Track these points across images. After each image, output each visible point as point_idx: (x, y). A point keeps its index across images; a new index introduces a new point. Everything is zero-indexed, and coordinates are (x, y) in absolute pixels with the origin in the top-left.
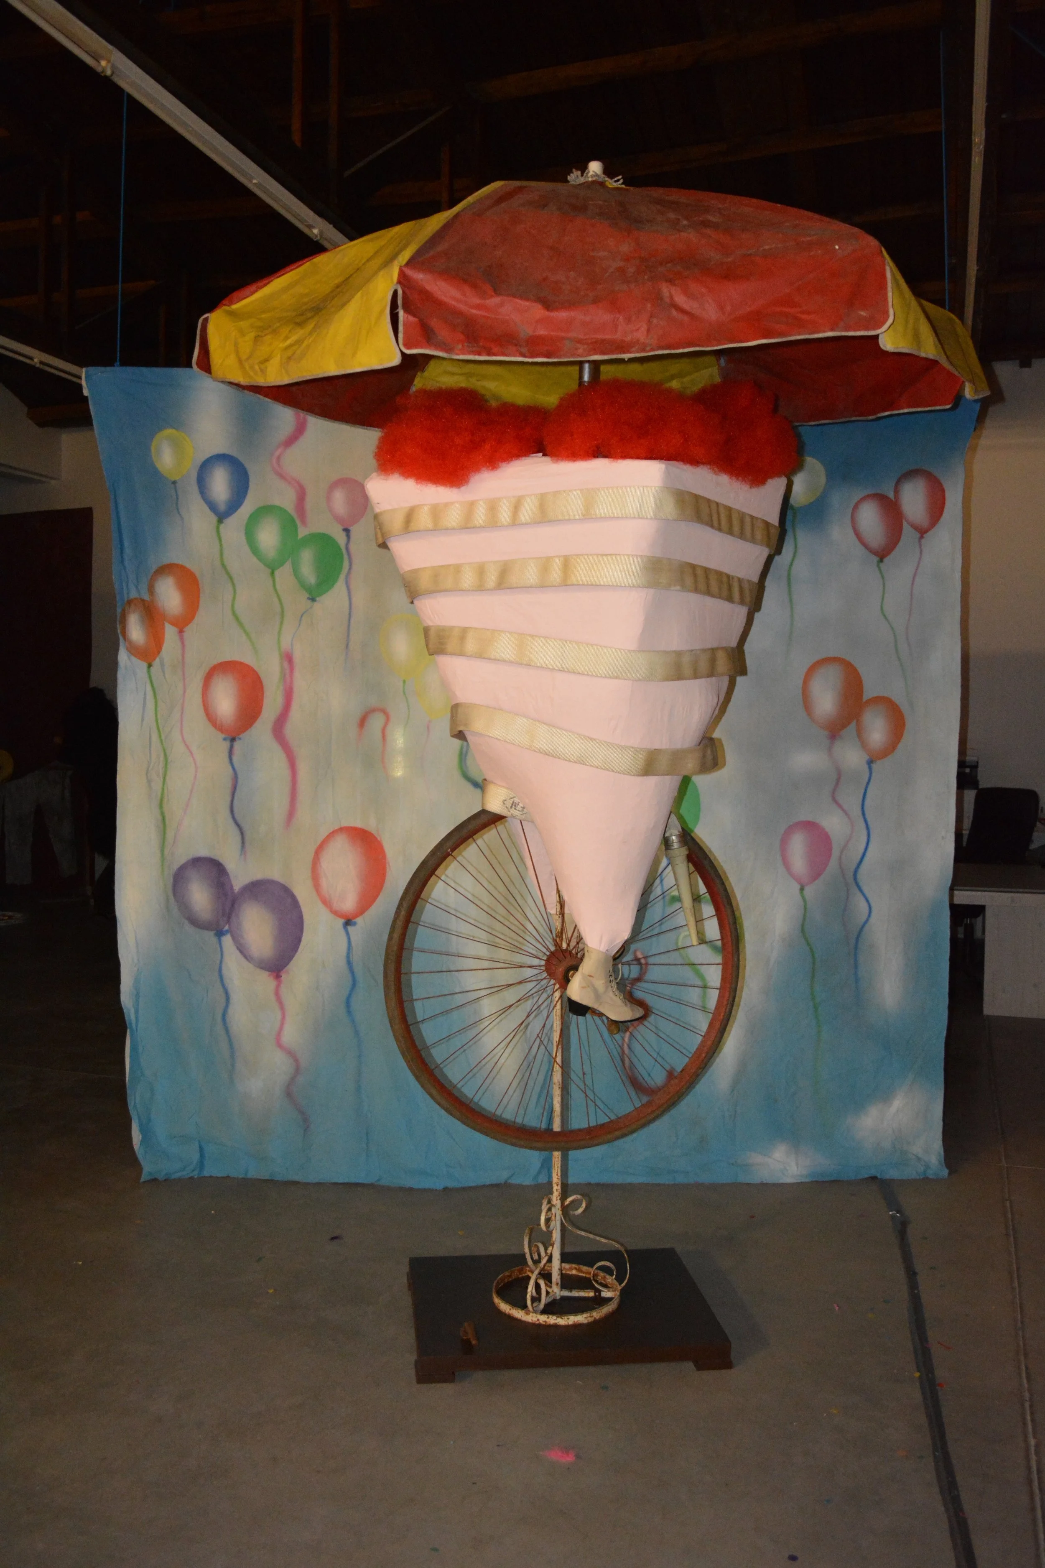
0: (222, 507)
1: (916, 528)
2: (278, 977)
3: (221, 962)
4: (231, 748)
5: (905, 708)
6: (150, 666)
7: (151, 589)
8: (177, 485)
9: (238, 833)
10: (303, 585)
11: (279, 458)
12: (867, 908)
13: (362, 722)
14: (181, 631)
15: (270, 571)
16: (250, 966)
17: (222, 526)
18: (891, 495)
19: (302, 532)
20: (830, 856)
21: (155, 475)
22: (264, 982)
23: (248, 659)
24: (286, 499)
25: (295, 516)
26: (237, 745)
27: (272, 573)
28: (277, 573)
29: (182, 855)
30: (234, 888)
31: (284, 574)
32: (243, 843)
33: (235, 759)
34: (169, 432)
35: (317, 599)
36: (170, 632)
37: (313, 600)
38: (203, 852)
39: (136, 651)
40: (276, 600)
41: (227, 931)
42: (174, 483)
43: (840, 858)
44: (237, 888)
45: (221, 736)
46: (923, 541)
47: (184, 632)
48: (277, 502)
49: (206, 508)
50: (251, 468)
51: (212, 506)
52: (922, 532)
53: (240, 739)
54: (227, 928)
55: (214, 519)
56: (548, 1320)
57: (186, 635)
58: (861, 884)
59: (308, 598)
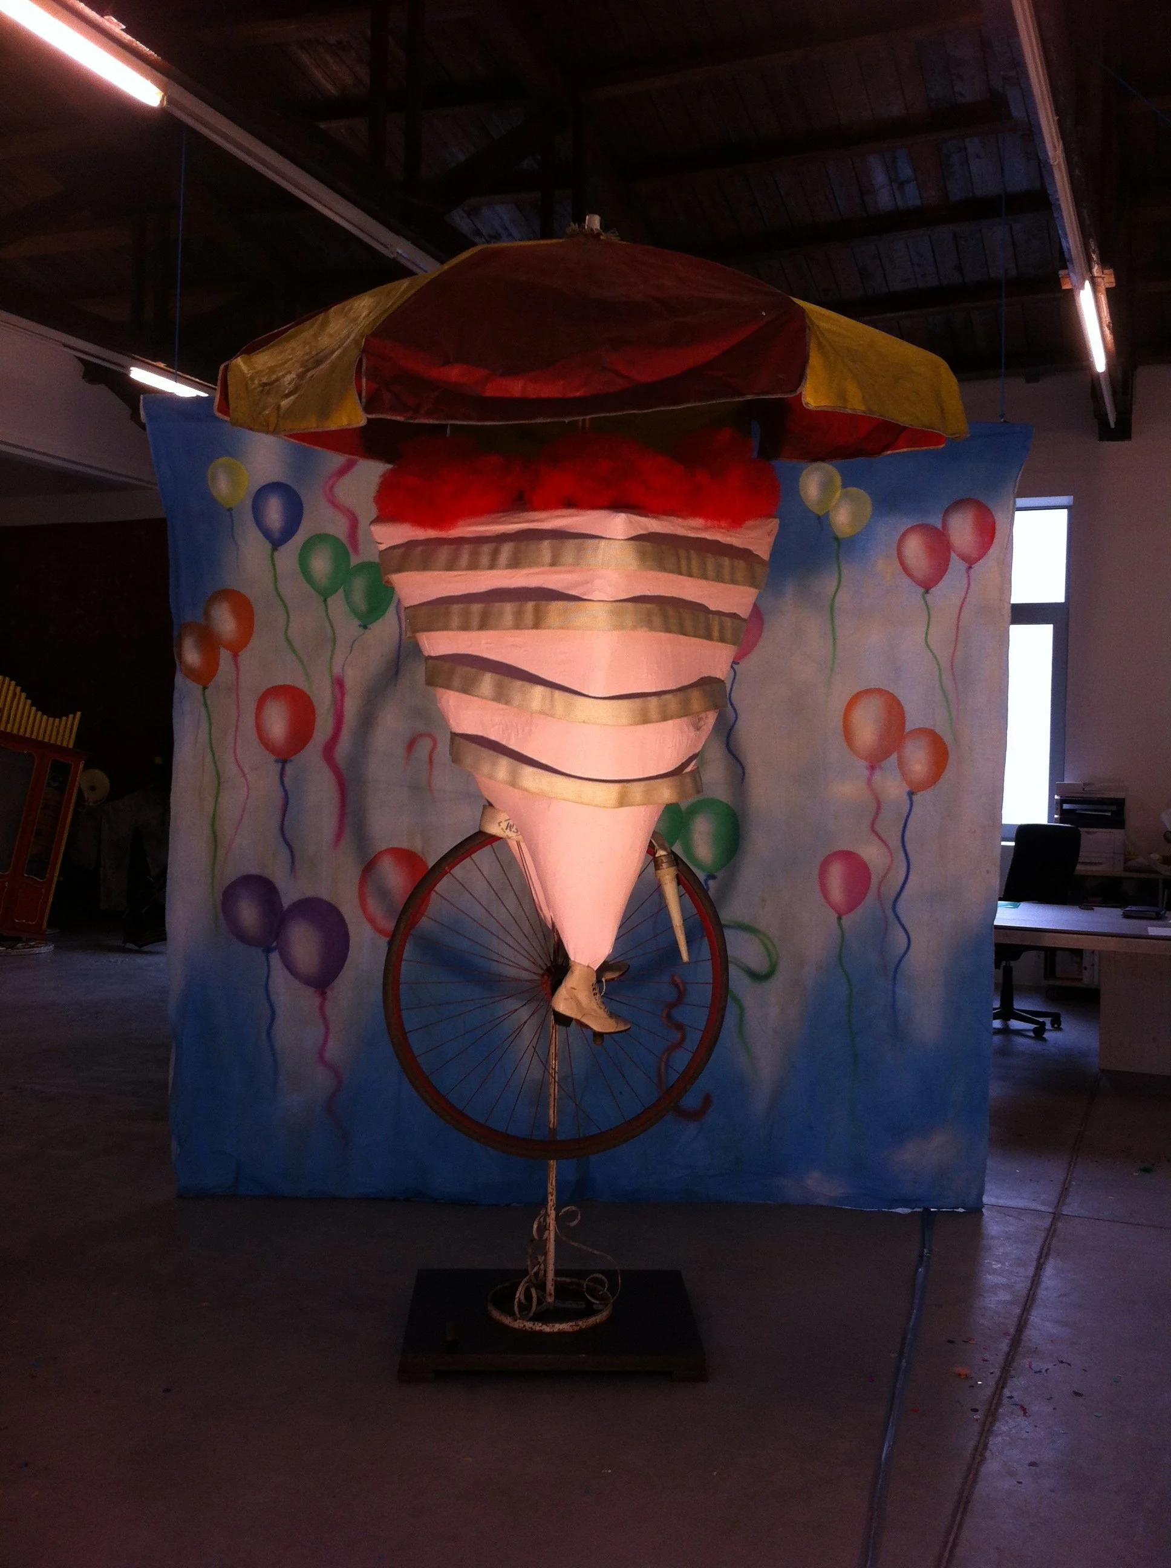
0: (277, 535)
1: (964, 558)
2: (323, 994)
3: (268, 977)
4: (283, 769)
5: (948, 739)
6: (205, 688)
7: (207, 615)
8: (233, 512)
9: (288, 851)
10: (354, 611)
11: (332, 487)
12: (906, 940)
13: (411, 745)
14: (235, 656)
15: (322, 599)
16: (297, 983)
17: (276, 554)
18: (940, 526)
19: (355, 561)
20: (868, 887)
21: (211, 501)
22: (308, 998)
23: (300, 683)
24: (338, 528)
25: (348, 546)
26: (289, 768)
27: (325, 601)
28: (329, 599)
29: (232, 872)
30: (284, 905)
31: (337, 602)
32: (293, 862)
33: (286, 780)
34: (224, 460)
35: (369, 626)
36: (225, 655)
37: (365, 627)
38: (254, 870)
39: (193, 674)
40: (327, 624)
41: (274, 949)
42: (230, 510)
43: (879, 888)
44: (285, 906)
45: (273, 758)
46: (972, 571)
47: (239, 656)
48: (330, 530)
49: (261, 536)
50: (306, 498)
51: (267, 533)
52: (970, 562)
53: (291, 761)
54: (274, 944)
55: (268, 546)
56: (534, 1327)
57: (240, 659)
58: (900, 915)
59: (360, 626)
